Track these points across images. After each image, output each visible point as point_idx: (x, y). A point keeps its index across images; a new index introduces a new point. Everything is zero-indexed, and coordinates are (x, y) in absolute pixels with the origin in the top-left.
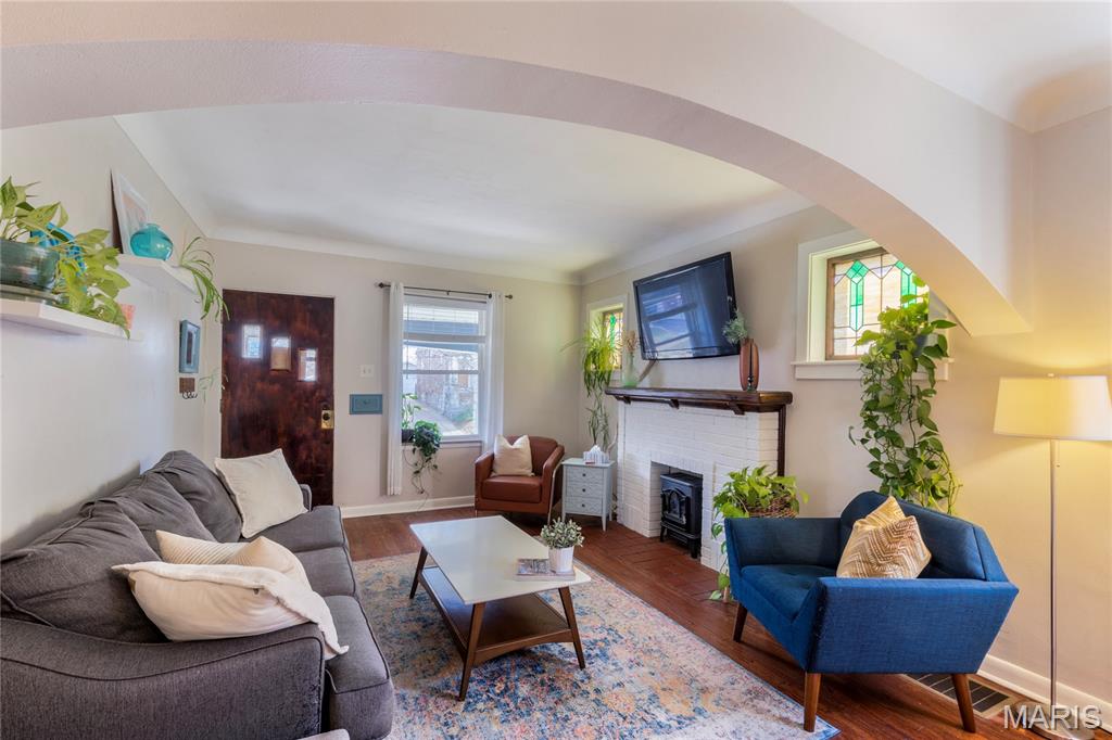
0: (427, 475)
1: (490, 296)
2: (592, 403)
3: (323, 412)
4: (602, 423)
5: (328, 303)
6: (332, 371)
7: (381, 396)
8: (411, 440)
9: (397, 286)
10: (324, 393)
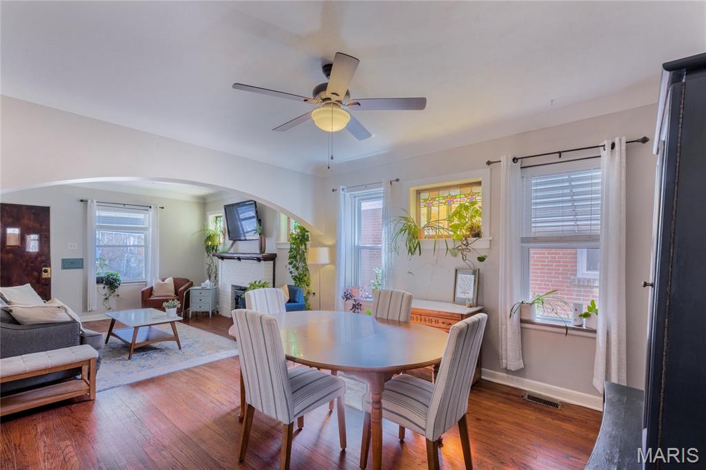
0: (112, 300)
1: (150, 207)
2: (208, 260)
3: (44, 269)
4: (214, 270)
5: (46, 210)
6: (49, 247)
7: (82, 259)
8: (102, 282)
9: (92, 201)
10: (43, 258)
